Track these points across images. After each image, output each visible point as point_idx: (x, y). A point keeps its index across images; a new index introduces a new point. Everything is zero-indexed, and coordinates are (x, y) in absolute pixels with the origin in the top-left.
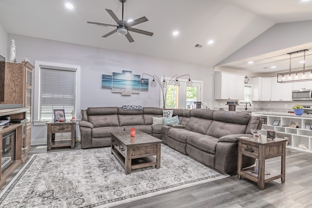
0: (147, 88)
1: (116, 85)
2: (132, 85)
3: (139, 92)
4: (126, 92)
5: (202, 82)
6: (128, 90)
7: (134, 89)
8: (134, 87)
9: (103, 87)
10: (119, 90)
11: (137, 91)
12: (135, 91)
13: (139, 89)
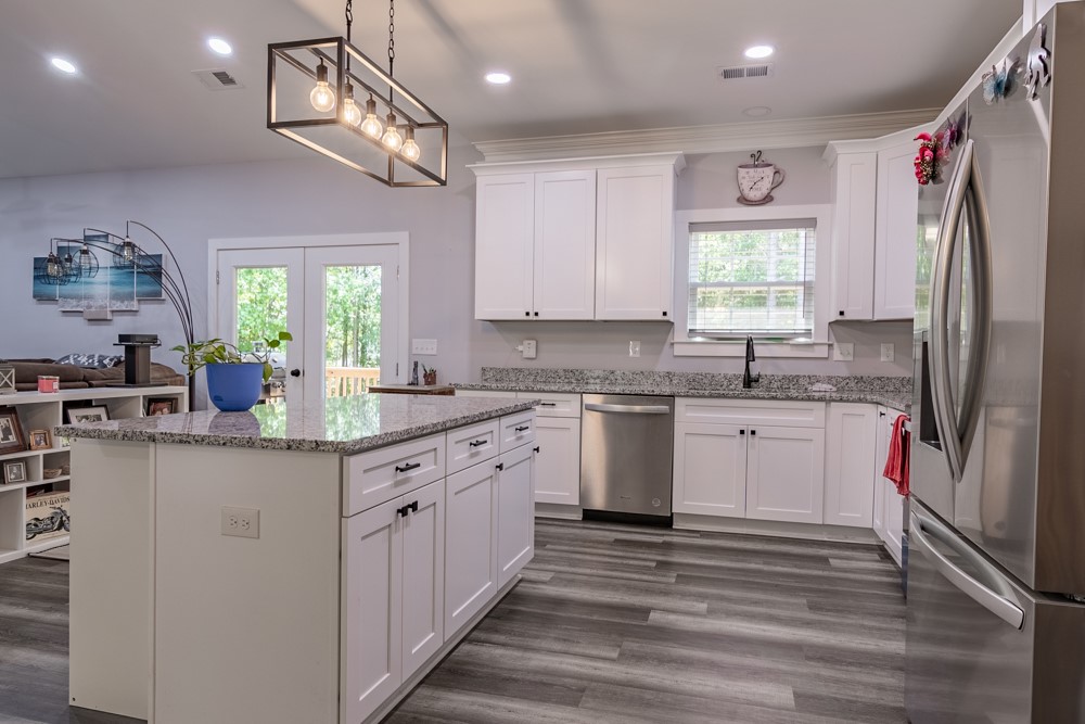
0: (157, 288)
1: (68, 288)
2: (112, 283)
3: (135, 305)
4: (93, 310)
5: (403, 237)
6: (100, 303)
7: (116, 297)
8: (115, 288)
9: (40, 297)
10: (74, 302)
11: (126, 303)
12: (119, 303)
13: (130, 297)
